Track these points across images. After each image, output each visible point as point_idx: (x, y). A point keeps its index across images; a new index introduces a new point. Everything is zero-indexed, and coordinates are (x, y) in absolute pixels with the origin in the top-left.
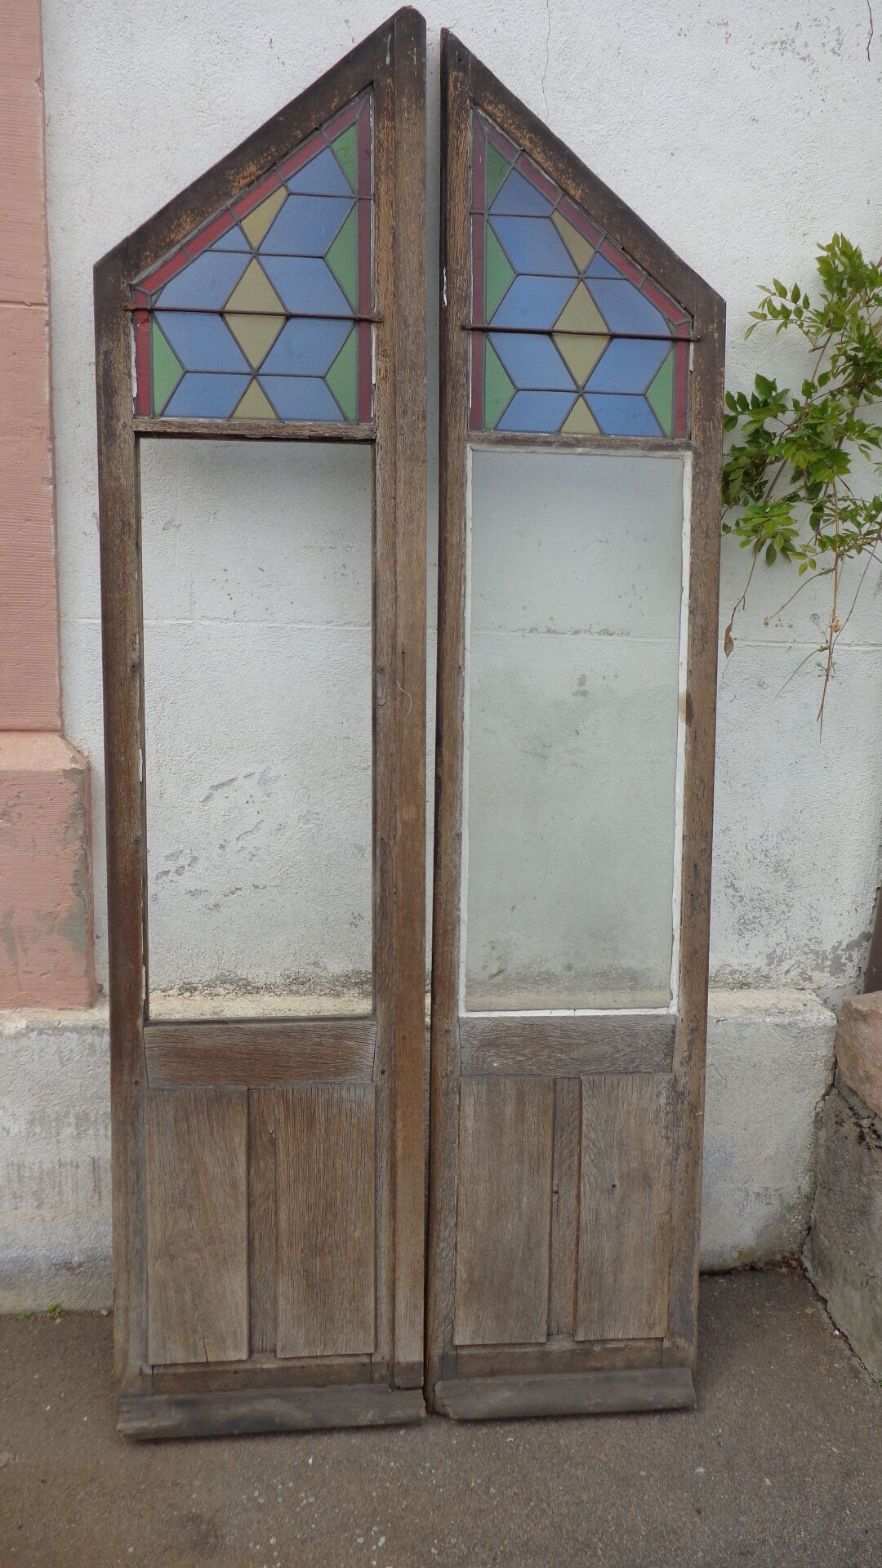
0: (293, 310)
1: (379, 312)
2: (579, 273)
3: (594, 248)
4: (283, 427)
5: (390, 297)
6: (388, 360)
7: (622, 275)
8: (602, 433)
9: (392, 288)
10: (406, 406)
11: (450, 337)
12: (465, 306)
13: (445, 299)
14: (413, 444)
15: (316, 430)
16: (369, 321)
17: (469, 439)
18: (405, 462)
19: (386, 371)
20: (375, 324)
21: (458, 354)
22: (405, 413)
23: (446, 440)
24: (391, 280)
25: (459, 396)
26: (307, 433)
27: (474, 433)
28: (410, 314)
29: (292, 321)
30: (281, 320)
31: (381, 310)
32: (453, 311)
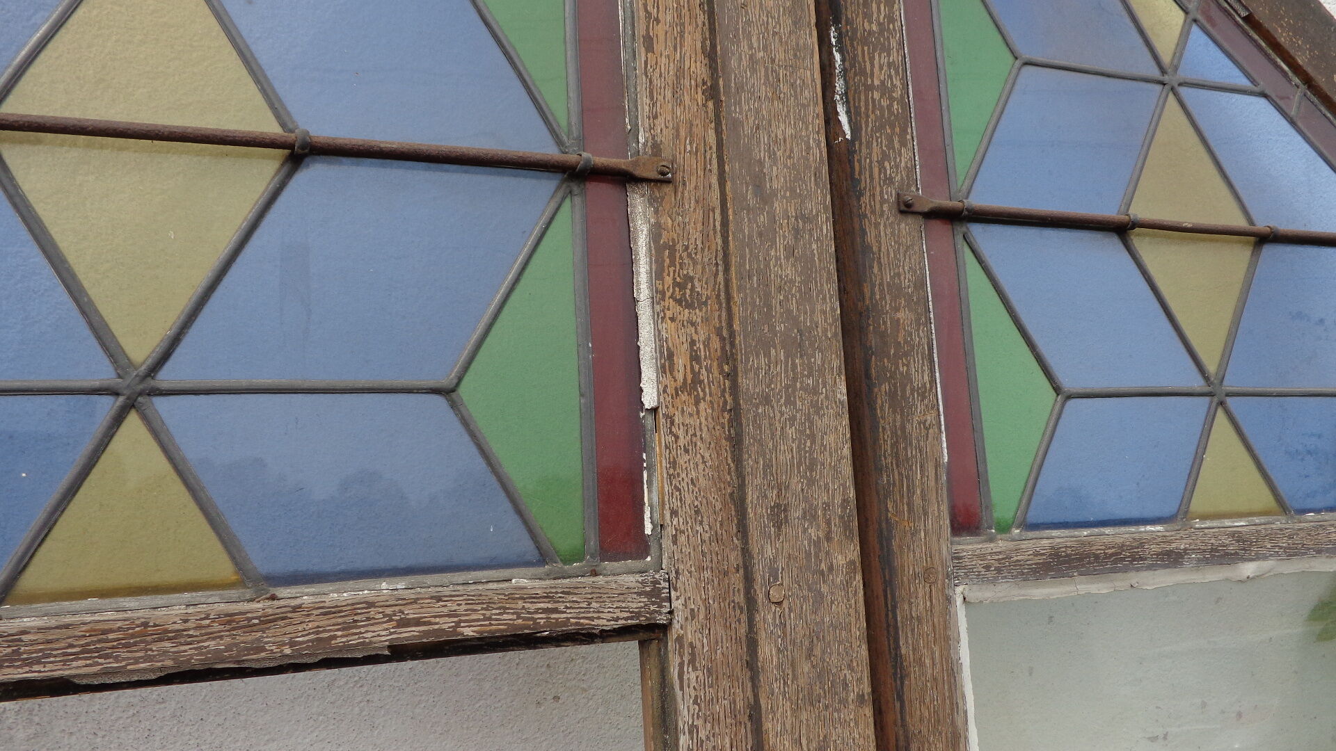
0: (322, 130)
1: (656, 148)
2: (1163, 71)
3: (1186, 12)
4: (267, 621)
5: (694, 99)
6: (697, 316)
7: (1253, 81)
8: (1283, 507)
9: (699, 69)
10: (781, 488)
11: (871, 237)
12: (903, 143)
13: (843, 118)
14: (815, 636)
15: (425, 614)
16: (623, 179)
17: (959, 569)
18: (796, 710)
19: (695, 358)
20: (645, 188)
21: (896, 291)
22: (779, 515)
23: (889, 583)
24: (693, 39)
25: (913, 428)
26: (381, 635)
27: (969, 546)
28: (772, 155)
29: (315, 173)
30: (267, 166)
31: (665, 138)
32: (870, 155)
